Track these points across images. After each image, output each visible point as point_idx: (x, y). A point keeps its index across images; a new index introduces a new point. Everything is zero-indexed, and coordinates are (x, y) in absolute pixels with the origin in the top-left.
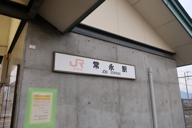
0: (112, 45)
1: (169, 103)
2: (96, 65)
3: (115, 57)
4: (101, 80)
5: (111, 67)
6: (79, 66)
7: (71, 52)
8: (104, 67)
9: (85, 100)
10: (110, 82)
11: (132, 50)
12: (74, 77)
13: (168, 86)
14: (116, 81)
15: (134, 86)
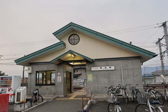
0: (106, 61)
1: (132, 76)
2: (101, 68)
3: (107, 65)
4: (103, 71)
5: (106, 68)
6: (96, 69)
7: (95, 66)
8: (103, 68)
9: (99, 76)
10: (106, 71)
11: (114, 61)
12: (96, 72)
13: (133, 70)
14: (107, 71)
15: (114, 72)
